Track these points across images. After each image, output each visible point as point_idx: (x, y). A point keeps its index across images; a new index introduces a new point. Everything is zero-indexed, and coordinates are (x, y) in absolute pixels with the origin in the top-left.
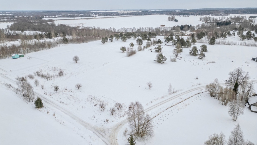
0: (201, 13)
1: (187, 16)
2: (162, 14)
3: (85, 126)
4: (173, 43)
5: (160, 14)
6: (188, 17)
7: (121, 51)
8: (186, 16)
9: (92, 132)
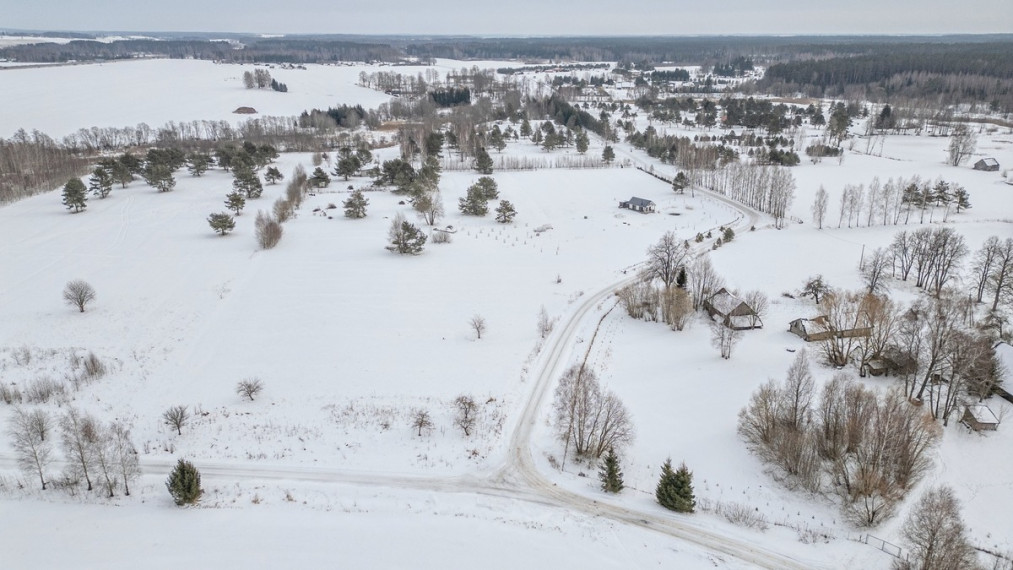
0: (338, 55)
1: (300, 67)
2: (182, 57)
3: (437, 489)
4: (375, 179)
5: (171, 57)
6: (301, 70)
7: (212, 230)
8: (293, 67)
9: (476, 495)
